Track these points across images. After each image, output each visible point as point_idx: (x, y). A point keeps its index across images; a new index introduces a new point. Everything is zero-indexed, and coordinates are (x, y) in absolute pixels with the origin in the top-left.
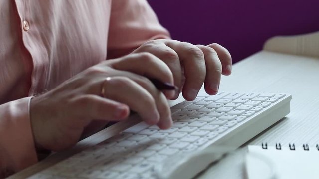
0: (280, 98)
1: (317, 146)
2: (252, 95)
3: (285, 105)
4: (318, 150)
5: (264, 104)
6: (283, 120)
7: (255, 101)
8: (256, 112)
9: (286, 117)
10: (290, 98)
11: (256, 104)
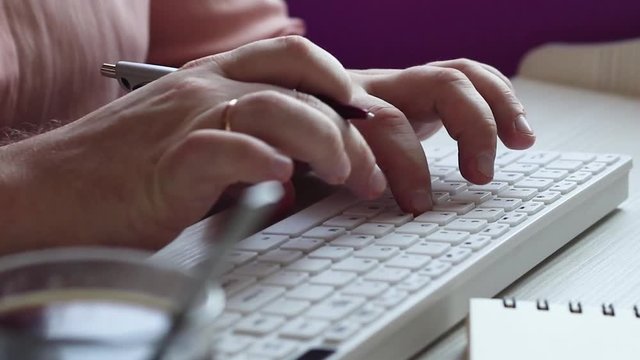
0: (609, 164)
1: (635, 309)
2: (542, 156)
3: (618, 182)
4: (638, 316)
5: (578, 176)
6: (614, 213)
7: (556, 170)
8: (564, 193)
9: (620, 207)
10: (629, 165)
11: (558, 175)
